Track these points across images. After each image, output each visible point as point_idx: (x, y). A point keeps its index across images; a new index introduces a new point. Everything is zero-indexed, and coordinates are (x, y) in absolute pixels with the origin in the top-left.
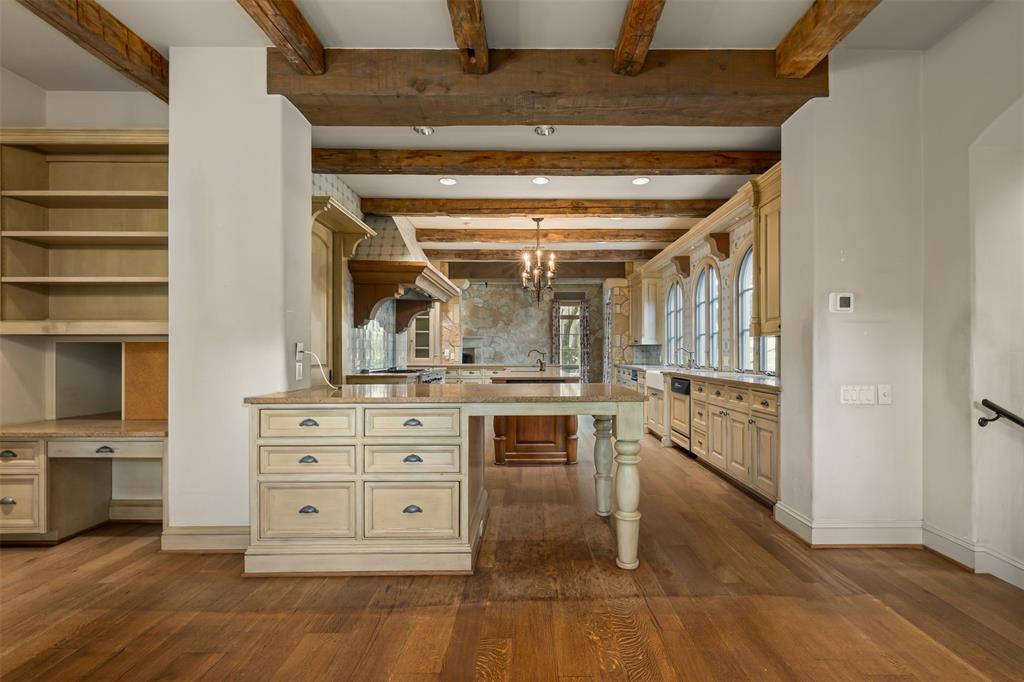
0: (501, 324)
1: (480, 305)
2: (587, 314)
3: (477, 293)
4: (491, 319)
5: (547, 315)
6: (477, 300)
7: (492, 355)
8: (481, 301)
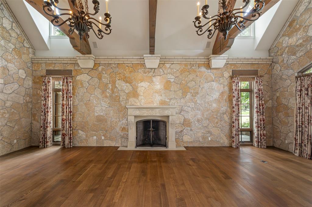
0: (189, 96)
1: (172, 80)
2: (262, 87)
3: (169, 70)
4: (181, 91)
5: (227, 89)
6: (170, 76)
7: (182, 121)
8: (172, 77)
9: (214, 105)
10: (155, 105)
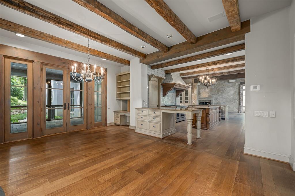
4: (217, 92)
9: (232, 96)
10: (207, 97)
